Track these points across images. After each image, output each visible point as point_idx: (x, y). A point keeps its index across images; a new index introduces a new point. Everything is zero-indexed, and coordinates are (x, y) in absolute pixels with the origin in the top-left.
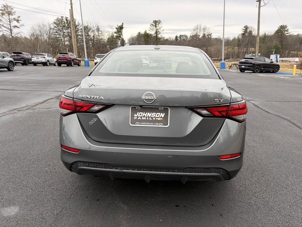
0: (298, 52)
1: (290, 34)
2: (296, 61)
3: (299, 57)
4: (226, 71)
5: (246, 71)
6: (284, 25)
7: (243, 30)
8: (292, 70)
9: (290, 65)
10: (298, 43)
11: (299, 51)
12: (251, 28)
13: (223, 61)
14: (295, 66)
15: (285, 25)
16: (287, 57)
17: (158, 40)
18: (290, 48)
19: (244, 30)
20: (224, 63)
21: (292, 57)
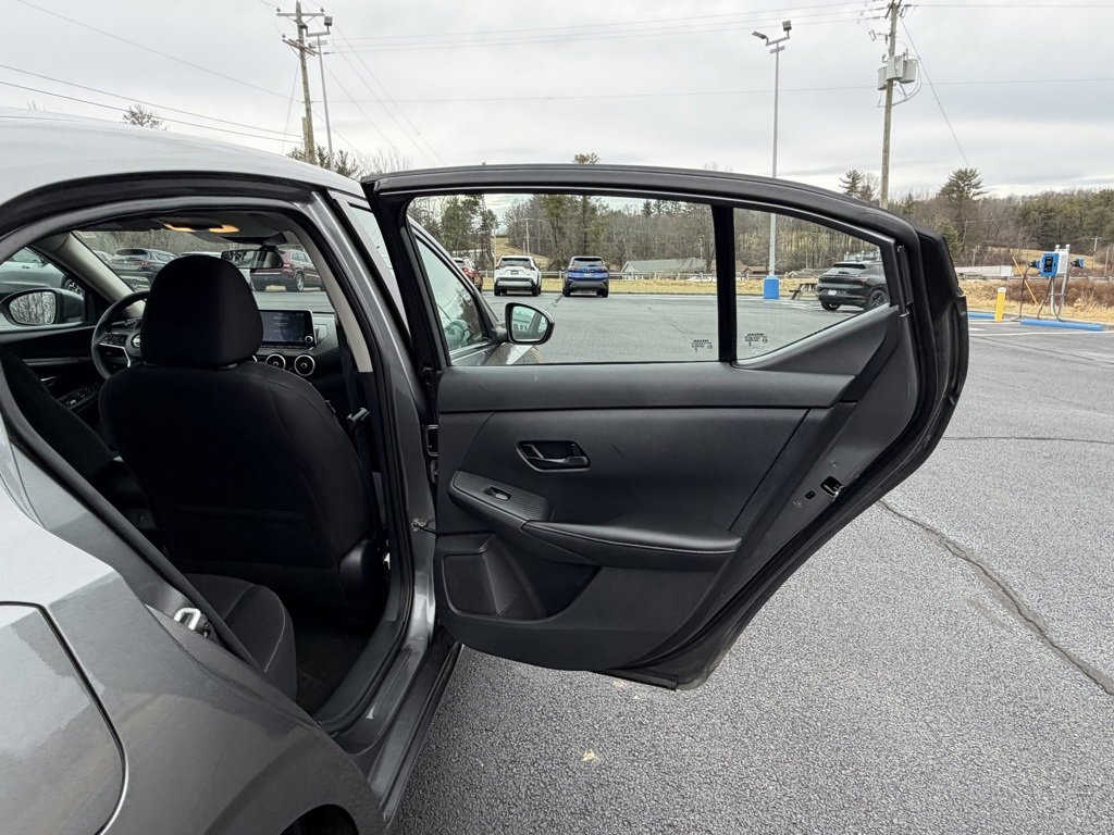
0: (1009, 251)
1: (987, 196)
2: (1003, 275)
3: (1013, 264)
4: (780, 307)
5: (842, 308)
6: (969, 170)
7: (842, 184)
8: (991, 302)
9: (985, 288)
10: (1010, 223)
11: (1014, 247)
12: (868, 179)
13: (772, 276)
14: (1002, 290)
15: (971, 171)
16: (976, 264)
17: (587, 214)
18: (985, 236)
19: (848, 185)
20: (775, 284)
21: (992, 264)
